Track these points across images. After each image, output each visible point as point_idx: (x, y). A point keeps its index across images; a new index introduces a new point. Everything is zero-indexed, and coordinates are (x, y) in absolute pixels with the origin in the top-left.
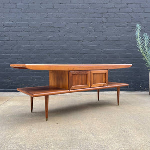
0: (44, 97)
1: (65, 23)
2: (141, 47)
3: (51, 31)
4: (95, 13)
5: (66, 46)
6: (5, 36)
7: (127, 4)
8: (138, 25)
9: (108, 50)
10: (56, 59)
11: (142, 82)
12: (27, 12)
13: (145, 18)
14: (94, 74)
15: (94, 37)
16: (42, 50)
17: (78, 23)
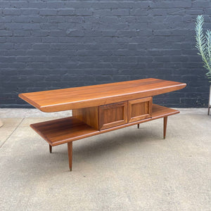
0: (67, 144)
1: (92, 9)
2: (201, 49)
3: (72, 21)
5: (94, 43)
6: (5, 29)
8: (200, 17)
9: (154, 49)
10: (80, 63)
11: (200, 95)
14: (133, 105)
15: (135, 30)
16: (59, 50)
17: (111, 9)
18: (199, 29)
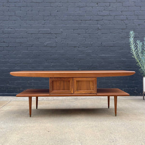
4: (90, 20)
5: (63, 51)
6: (4, 42)
7: (122, 12)
8: (131, 32)
10: (53, 64)
12: (25, 19)
13: (139, 25)
15: (90, 43)
16: (39, 55)
17: (74, 30)
18: (132, 40)
